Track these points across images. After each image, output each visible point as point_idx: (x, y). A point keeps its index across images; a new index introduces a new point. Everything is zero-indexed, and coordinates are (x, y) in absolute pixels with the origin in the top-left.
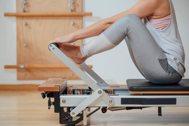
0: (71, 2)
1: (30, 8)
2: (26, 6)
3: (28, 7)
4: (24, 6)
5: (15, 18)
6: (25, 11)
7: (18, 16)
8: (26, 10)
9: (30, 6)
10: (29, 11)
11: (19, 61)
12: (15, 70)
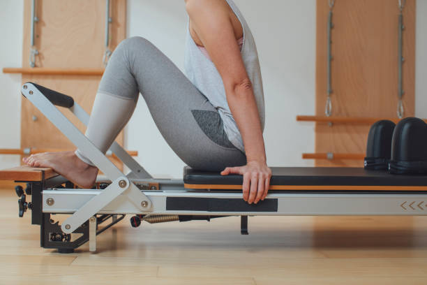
0: (107, 53)
1: (43, 62)
2: (37, 58)
3: (40, 59)
4: (33, 58)
5: (20, 76)
6: (35, 66)
7: (25, 74)
8: (38, 64)
9: (43, 58)
10: (42, 66)
11: (24, 144)
12: (18, 157)
